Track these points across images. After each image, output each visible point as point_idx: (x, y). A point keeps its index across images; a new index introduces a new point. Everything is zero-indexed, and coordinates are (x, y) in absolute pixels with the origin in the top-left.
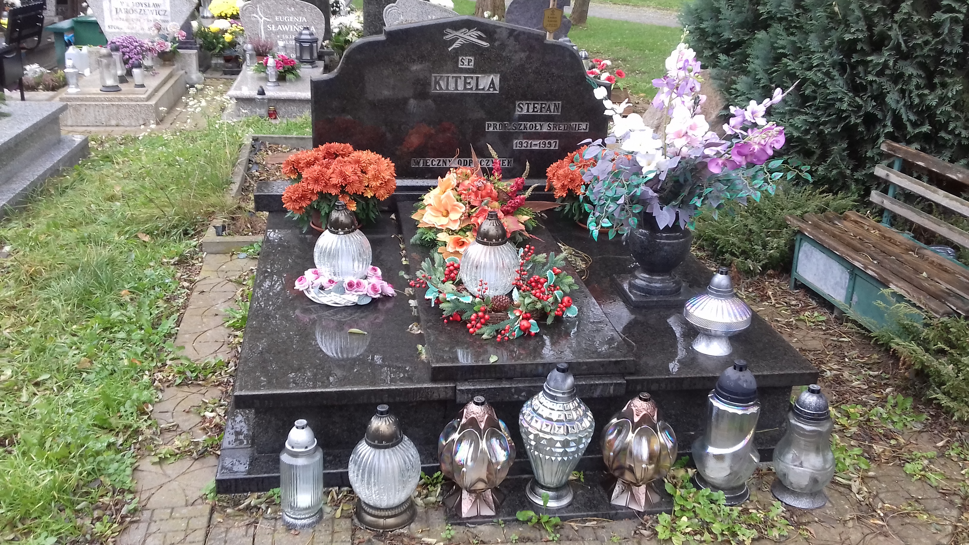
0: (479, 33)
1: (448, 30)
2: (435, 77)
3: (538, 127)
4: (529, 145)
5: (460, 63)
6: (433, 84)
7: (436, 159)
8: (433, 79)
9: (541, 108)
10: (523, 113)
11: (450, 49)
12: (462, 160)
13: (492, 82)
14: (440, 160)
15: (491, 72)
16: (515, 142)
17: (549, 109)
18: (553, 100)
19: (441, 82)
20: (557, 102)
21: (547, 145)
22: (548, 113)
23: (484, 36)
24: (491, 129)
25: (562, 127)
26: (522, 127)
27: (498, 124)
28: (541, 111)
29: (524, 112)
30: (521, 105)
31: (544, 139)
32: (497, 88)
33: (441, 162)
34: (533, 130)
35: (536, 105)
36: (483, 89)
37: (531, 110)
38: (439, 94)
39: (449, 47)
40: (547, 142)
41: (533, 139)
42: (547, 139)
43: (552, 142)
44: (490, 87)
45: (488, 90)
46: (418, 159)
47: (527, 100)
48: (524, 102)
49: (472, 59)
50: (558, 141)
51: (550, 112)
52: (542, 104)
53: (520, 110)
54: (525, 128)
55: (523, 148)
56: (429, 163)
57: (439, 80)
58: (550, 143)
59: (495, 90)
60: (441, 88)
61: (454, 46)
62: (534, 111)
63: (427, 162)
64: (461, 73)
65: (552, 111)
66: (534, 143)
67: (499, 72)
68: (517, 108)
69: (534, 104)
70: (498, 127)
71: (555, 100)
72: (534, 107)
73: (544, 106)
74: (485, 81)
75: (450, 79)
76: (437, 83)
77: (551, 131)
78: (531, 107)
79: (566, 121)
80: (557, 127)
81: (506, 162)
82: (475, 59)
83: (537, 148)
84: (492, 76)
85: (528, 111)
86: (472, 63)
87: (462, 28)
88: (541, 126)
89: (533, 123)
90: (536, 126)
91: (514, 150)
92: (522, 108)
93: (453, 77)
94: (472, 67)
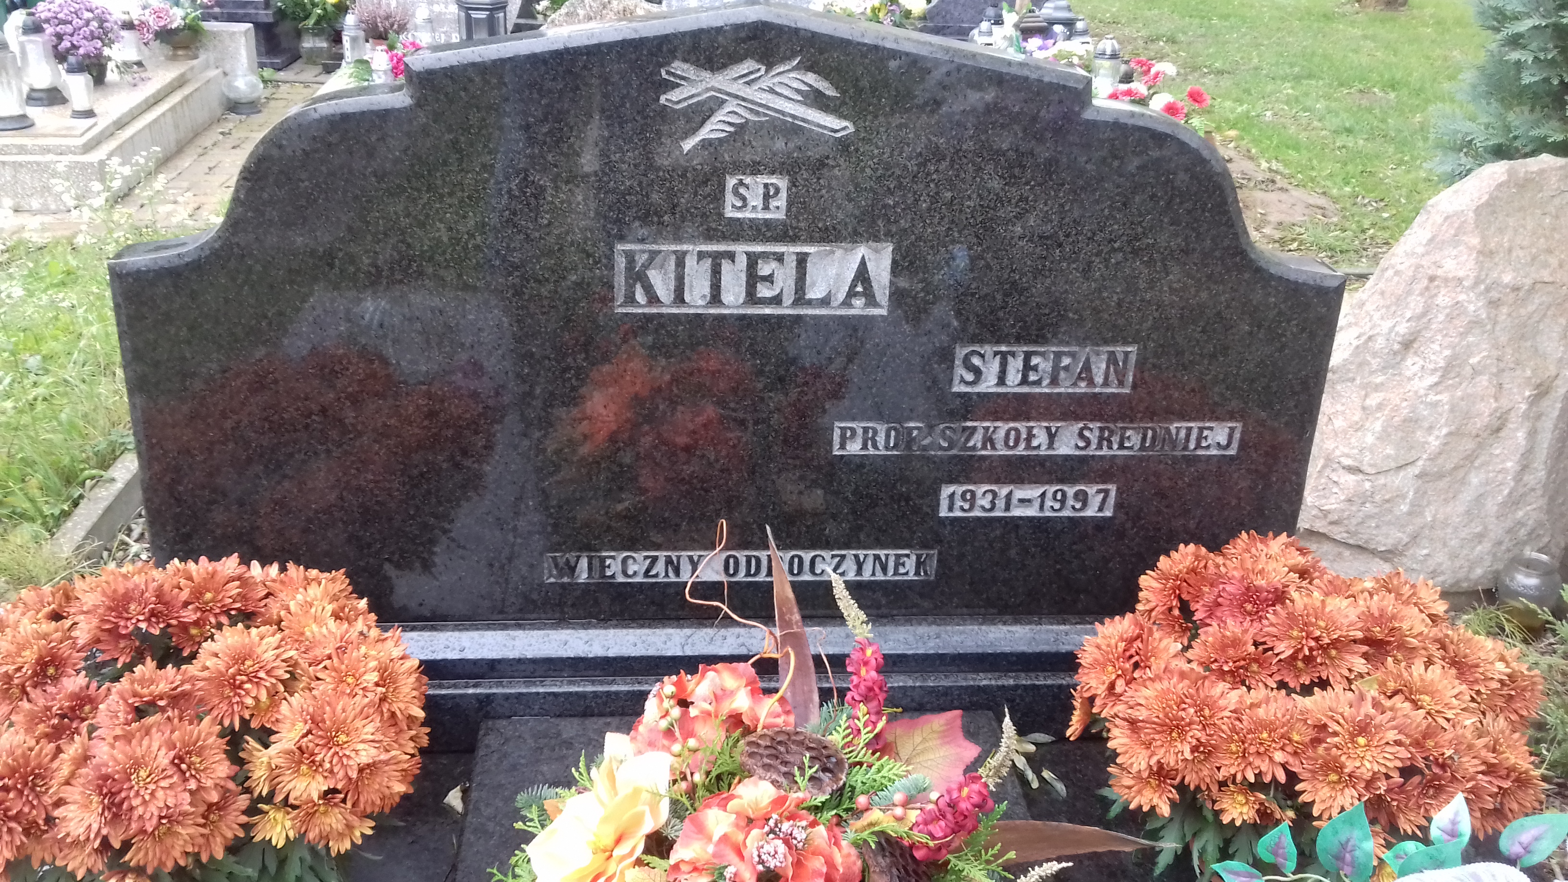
0: (811, 78)
1: (679, 67)
2: (630, 257)
3: (1041, 438)
4: (1001, 503)
5: (730, 199)
6: (620, 280)
7: (639, 556)
8: (621, 263)
9: (1056, 369)
10: (981, 388)
11: (688, 145)
12: (742, 555)
13: (862, 275)
14: (655, 559)
15: (855, 237)
16: (947, 491)
17: (1087, 371)
18: (1106, 342)
19: (655, 276)
20: (1119, 349)
21: (1070, 502)
22: (1082, 388)
23: (831, 92)
24: (854, 448)
25: (1134, 439)
26: (977, 440)
27: (882, 428)
28: (1054, 382)
29: (988, 385)
30: (976, 361)
31: (1061, 481)
32: (882, 294)
33: (660, 567)
34: (1021, 450)
35: (1035, 361)
36: (825, 302)
37: (1013, 377)
38: (648, 318)
39: (687, 135)
40: (1071, 491)
41: (1019, 481)
42: (1073, 481)
43: (1091, 490)
44: (852, 293)
45: (846, 303)
46: (571, 556)
47: (998, 342)
48: (988, 349)
49: (782, 183)
50: (1113, 488)
51: (1091, 382)
52: (1058, 355)
53: (970, 377)
54: (989, 440)
55: (977, 513)
56: (614, 567)
57: (646, 266)
58: (1082, 497)
59: (872, 301)
60: (653, 299)
61: (704, 133)
62: (1024, 381)
63: (603, 567)
64: (737, 237)
65: (1099, 379)
66: (1020, 493)
67: (889, 235)
68: (960, 371)
69: (1028, 356)
70: (881, 439)
71: (1113, 341)
72: (1028, 367)
73: (1066, 361)
74: (832, 271)
75: (690, 262)
76: (637, 276)
77: (1090, 452)
78: (1015, 365)
79: (1151, 414)
80: (1115, 439)
81: (910, 564)
82: (793, 184)
83: (1031, 512)
84: (862, 250)
85: (1001, 381)
86: (781, 201)
87: (735, 59)
88: (1052, 436)
89: (1022, 426)
90: (1030, 436)
91: (943, 521)
92: (977, 372)
93: (701, 255)
94: (781, 215)
